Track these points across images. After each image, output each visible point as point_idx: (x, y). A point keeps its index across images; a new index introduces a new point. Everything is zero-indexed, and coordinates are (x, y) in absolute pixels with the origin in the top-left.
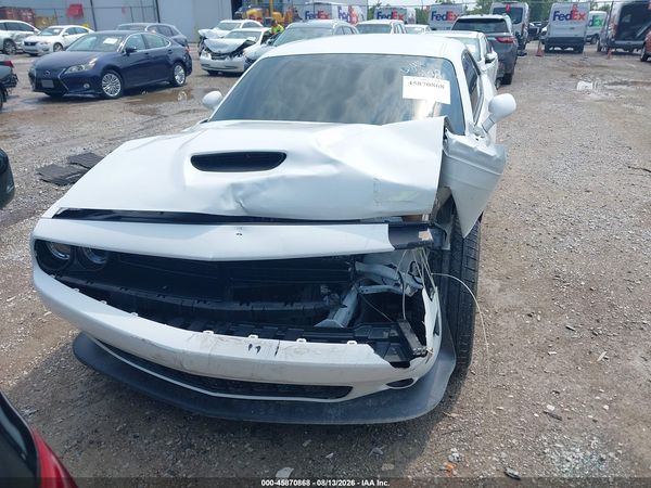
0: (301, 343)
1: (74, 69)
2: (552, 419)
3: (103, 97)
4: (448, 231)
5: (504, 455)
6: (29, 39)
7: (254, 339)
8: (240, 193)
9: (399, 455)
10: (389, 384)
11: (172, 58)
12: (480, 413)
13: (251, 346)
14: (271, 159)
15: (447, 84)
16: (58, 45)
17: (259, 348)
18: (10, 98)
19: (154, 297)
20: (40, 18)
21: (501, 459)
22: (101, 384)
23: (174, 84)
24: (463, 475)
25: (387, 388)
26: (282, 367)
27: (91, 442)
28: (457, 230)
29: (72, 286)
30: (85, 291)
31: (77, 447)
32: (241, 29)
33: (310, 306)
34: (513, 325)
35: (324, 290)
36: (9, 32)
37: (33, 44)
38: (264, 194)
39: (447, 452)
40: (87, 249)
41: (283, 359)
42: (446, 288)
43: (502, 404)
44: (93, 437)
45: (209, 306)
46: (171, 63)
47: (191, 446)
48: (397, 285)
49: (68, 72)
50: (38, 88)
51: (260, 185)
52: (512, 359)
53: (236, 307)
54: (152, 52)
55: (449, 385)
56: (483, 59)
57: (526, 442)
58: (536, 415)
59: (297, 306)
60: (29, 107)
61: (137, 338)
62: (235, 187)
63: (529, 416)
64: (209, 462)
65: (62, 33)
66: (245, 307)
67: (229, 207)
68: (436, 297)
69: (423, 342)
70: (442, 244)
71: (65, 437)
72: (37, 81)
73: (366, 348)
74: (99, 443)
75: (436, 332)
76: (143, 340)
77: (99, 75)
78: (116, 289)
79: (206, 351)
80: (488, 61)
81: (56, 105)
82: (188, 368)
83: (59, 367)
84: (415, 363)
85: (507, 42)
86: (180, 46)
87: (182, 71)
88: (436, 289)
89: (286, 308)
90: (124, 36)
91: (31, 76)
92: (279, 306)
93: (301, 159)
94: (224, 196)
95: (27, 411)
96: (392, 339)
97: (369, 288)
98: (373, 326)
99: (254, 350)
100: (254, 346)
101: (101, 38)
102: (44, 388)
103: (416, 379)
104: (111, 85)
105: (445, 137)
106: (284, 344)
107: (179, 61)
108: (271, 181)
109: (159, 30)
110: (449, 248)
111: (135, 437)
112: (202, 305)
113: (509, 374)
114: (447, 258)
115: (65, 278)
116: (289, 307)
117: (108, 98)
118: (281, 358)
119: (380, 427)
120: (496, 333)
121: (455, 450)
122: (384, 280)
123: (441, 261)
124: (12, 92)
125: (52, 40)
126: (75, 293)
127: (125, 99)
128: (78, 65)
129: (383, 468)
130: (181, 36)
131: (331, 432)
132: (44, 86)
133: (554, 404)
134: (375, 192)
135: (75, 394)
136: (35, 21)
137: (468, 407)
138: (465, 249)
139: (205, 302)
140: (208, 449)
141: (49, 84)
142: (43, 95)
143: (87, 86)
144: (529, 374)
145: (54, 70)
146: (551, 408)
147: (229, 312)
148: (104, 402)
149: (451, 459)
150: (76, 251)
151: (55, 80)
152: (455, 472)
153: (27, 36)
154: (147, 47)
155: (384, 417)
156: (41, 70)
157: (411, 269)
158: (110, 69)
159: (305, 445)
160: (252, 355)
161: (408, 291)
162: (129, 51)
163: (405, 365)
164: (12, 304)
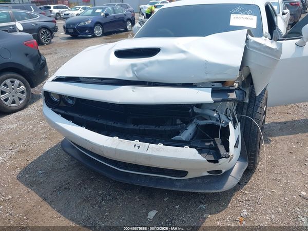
0: (160, 146)
1: (82, 24)
2: (304, 200)
3: (94, 36)
4: (248, 92)
5: (273, 216)
6: (66, 13)
7: (137, 142)
8: (135, 68)
9: (214, 210)
10: (208, 172)
11: (126, 18)
12: (261, 193)
13: (135, 145)
14: (153, 52)
15: (255, 18)
16: (78, 15)
17: (139, 147)
18: (54, 37)
19: (94, 120)
20: (72, 3)
21: (271, 218)
22: (74, 162)
23: (126, 30)
24: (248, 225)
25: (208, 174)
26: (150, 157)
27: (66, 189)
28: (253, 91)
29: (58, 113)
30: (64, 116)
31: (59, 190)
32: (160, 4)
33: (168, 128)
34: (286, 148)
35: (178, 121)
36: (59, 10)
37: (68, 14)
38: (147, 69)
39: (240, 212)
40: (66, 96)
41: (150, 153)
42: (244, 123)
43: (275, 189)
44: (66, 186)
45: (119, 125)
46: (125, 20)
47: (110, 195)
48: (217, 120)
49: (80, 25)
50: (67, 33)
51: (146, 65)
52: (283, 166)
53: (132, 127)
54: (117, 15)
55: (243, 175)
56: (281, 13)
57: (287, 211)
58: (295, 197)
59: (162, 128)
60: (63, 41)
61: (83, 139)
62: (133, 65)
63: (290, 197)
64: (117, 204)
65: (80, 9)
66: (136, 127)
67: (129, 76)
68: (238, 127)
69: (228, 150)
70: (243, 100)
71: (55, 185)
72: (66, 30)
73: (194, 150)
74: (69, 189)
75: (236, 146)
76: (86, 140)
77: (93, 26)
78: (77, 115)
79: (114, 147)
80: (284, 14)
81: (74, 40)
82: (106, 155)
83: (57, 153)
84: (221, 161)
85: (295, 5)
86: (130, 13)
87: (130, 24)
88: (239, 124)
89: (156, 129)
90: (105, 8)
91: (64, 27)
92: (153, 128)
93: (167, 51)
94: (127, 70)
95: (40, 172)
96: (210, 148)
97: (202, 121)
98: (201, 141)
99: (137, 147)
100: (137, 146)
101: (95, 10)
102: (49, 162)
103: (224, 171)
104: (98, 31)
105: (247, 39)
106: (151, 145)
107: (129, 19)
108: (151, 63)
109: (121, 5)
110: (248, 102)
111: (85, 188)
112: (115, 125)
113: (281, 173)
114: (246, 106)
115: (56, 110)
116: (157, 128)
117: (96, 37)
118: (149, 152)
119: (205, 194)
120: (275, 151)
121: (245, 211)
122: (211, 117)
123: (242, 108)
124: (55, 34)
125: (75, 12)
126: (59, 116)
127: (104, 37)
128: (84, 22)
129: (204, 216)
130: (131, 9)
131: (179, 194)
132: (69, 31)
133: (305, 192)
134: (205, 68)
135: (62, 166)
136: (69, 5)
137: (255, 189)
138: (257, 102)
139: (117, 124)
140: (118, 197)
141: (71, 31)
142: (69, 36)
143: (87, 31)
144: (293, 174)
145: (74, 24)
146: (304, 193)
147: (128, 129)
148: (73, 171)
149: (242, 215)
150: (61, 97)
151: (74, 29)
152: (244, 223)
153: (66, 11)
154: (115, 13)
155: (205, 189)
156: (68, 24)
157: (226, 113)
158: (97, 23)
159: (165, 200)
160: (136, 150)
161: (223, 124)
162: (107, 15)
163: (216, 162)
164: (42, 124)
